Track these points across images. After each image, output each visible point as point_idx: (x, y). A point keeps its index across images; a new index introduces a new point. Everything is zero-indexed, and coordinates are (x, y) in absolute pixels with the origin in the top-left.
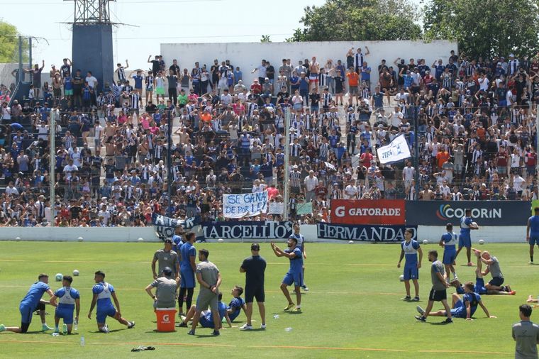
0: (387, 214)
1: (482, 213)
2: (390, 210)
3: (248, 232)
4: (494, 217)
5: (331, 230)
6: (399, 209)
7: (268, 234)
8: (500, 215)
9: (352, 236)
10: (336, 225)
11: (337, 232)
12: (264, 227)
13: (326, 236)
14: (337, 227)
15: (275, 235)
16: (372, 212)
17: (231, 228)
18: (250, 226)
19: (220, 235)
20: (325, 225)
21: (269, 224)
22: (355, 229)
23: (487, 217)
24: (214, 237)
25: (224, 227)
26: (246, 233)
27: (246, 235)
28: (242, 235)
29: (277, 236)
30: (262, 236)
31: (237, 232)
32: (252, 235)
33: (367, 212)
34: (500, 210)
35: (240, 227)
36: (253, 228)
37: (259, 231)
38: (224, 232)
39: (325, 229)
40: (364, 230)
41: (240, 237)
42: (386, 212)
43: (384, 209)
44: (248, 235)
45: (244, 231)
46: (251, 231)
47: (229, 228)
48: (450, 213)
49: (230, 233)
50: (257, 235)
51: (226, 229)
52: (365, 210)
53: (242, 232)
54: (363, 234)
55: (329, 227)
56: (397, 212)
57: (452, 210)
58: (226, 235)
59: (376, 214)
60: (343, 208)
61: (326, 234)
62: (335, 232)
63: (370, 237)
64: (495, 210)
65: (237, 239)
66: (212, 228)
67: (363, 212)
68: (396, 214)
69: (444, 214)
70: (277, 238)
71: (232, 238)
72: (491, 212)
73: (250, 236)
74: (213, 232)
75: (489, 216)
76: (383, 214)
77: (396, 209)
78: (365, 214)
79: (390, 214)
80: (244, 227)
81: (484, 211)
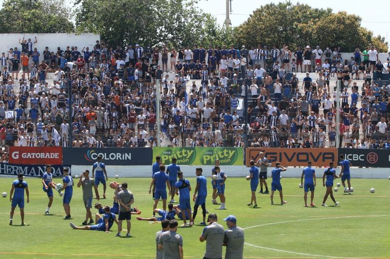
0: (49, 157)
1: (118, 156)
2: (51, 154)
4: (126, 159)
5: (9, 168)
6: (58, 154)
8: (130, 158)
9: (25, 173)
10: (13, 165)
11: (14, 170)
13: (5, 173)
14: (14, 167)
16: (38, 155)
20: (5, 165)
22: (26, 168)
23: (121, 159)
33: (35, 156)
34: (130, 154)
39: (5, 168)
40: (33, 169)
42: (49, 156)
43: (47, 154)
48: (94, 156)
52: (33, 154)
54: (33, 171)
55: (7, 166)
56: (56, 156)
57: (96, 154)
59: (42, 157)
60: (18, 152)
61: (5, 171)
62: (12, 170)
63: (37, 174)
64: (126, 154)
67: (32, 156)
68: (56, 157)
69: (90, 157)
72: (123, 155)
75: (122, 158)
76: (46, 157)
77: (56, 154)
78: (33, 157)
79: (51, 157)
81: (119, 155)
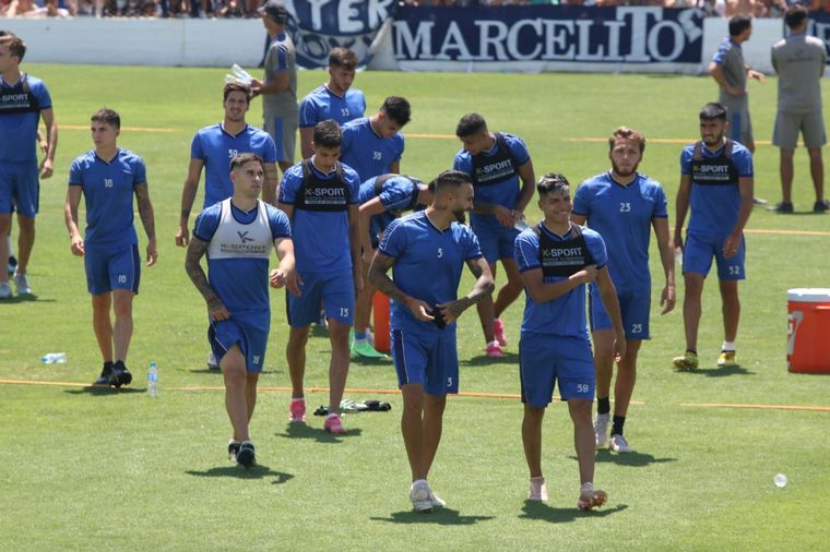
3: (561, 40)
7: (625, 48)
12: (614, 27)
15: (647, 52)
17: (509, 26)
18: (569, 24)
19: (474, 48)
21: (628, 18)
24: (454, 55)
25: (484, 25)
26: (557, 45)
27: (558, 50)
28: (544, 51)
29: (655, 53)
30: (606, 52)
31: (528, 42)
32: (577, 52)
35: (537, 24)
36: (577, 28)
37: (599, 37)
38: (485, 40)
41: (538, 58)
44: (564, 52)
45: (551, 39)
46: (573, 39)
47: (502, 26)
49: (504, 42)
50: (593, 50)
51: (494, 32)
53: (543, 40)
58: (492, 50)
65: (526, 63)
66: (447, 26)
70: (653, 60)
71: (512, 58)
73: (571, 54)
74: (453, 41)
80: (551, 24)
